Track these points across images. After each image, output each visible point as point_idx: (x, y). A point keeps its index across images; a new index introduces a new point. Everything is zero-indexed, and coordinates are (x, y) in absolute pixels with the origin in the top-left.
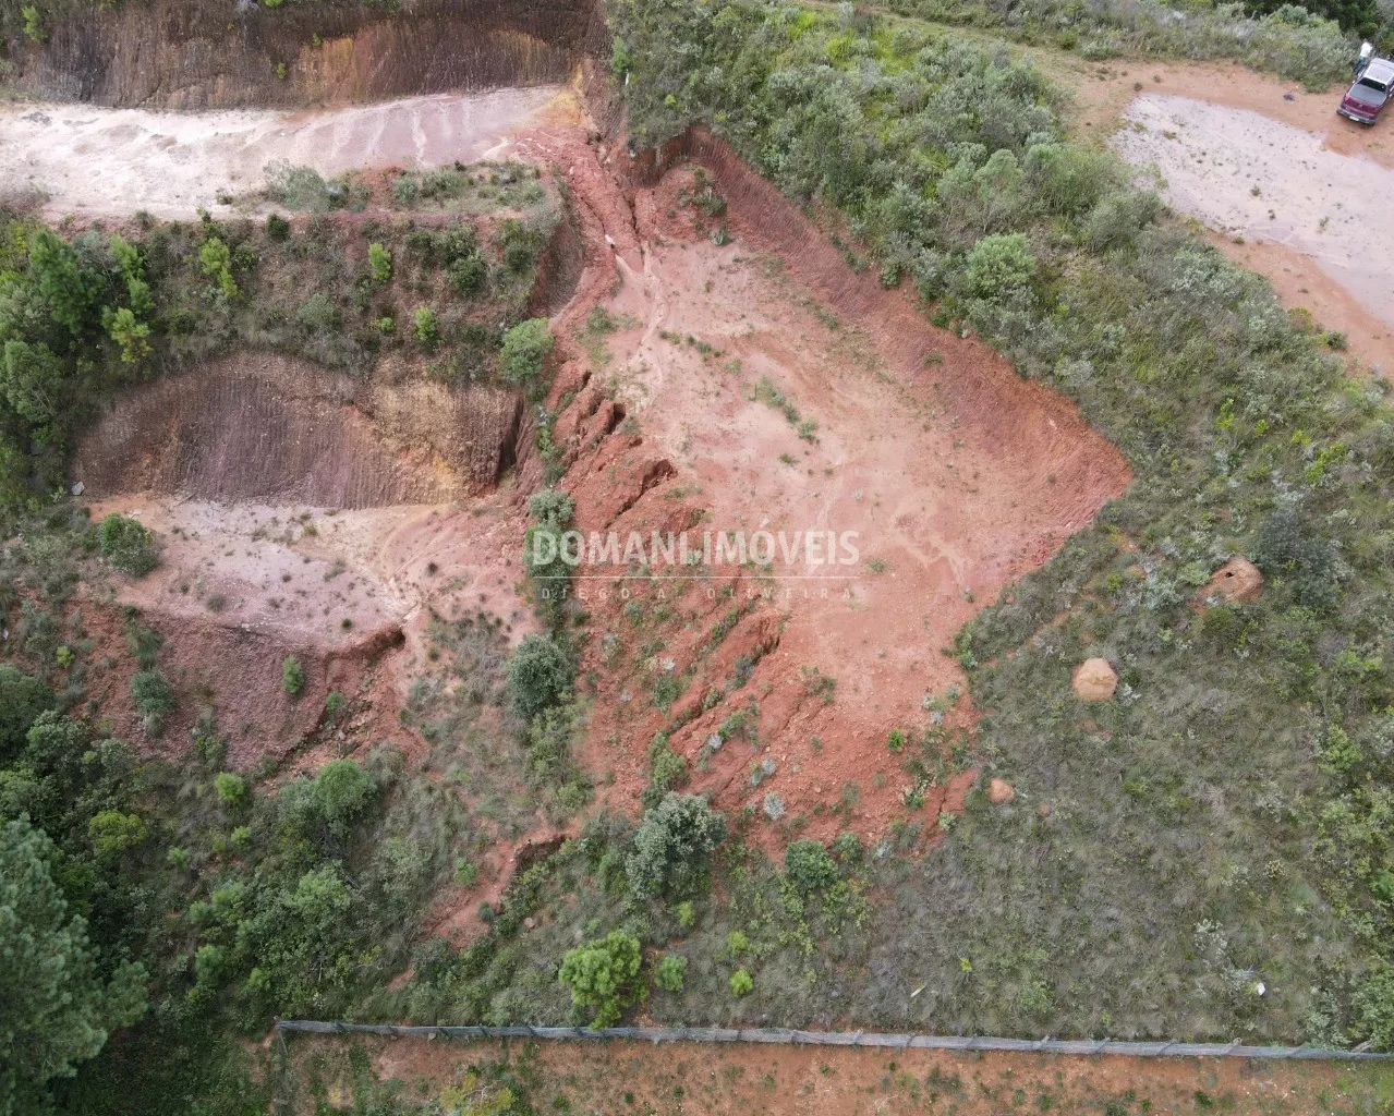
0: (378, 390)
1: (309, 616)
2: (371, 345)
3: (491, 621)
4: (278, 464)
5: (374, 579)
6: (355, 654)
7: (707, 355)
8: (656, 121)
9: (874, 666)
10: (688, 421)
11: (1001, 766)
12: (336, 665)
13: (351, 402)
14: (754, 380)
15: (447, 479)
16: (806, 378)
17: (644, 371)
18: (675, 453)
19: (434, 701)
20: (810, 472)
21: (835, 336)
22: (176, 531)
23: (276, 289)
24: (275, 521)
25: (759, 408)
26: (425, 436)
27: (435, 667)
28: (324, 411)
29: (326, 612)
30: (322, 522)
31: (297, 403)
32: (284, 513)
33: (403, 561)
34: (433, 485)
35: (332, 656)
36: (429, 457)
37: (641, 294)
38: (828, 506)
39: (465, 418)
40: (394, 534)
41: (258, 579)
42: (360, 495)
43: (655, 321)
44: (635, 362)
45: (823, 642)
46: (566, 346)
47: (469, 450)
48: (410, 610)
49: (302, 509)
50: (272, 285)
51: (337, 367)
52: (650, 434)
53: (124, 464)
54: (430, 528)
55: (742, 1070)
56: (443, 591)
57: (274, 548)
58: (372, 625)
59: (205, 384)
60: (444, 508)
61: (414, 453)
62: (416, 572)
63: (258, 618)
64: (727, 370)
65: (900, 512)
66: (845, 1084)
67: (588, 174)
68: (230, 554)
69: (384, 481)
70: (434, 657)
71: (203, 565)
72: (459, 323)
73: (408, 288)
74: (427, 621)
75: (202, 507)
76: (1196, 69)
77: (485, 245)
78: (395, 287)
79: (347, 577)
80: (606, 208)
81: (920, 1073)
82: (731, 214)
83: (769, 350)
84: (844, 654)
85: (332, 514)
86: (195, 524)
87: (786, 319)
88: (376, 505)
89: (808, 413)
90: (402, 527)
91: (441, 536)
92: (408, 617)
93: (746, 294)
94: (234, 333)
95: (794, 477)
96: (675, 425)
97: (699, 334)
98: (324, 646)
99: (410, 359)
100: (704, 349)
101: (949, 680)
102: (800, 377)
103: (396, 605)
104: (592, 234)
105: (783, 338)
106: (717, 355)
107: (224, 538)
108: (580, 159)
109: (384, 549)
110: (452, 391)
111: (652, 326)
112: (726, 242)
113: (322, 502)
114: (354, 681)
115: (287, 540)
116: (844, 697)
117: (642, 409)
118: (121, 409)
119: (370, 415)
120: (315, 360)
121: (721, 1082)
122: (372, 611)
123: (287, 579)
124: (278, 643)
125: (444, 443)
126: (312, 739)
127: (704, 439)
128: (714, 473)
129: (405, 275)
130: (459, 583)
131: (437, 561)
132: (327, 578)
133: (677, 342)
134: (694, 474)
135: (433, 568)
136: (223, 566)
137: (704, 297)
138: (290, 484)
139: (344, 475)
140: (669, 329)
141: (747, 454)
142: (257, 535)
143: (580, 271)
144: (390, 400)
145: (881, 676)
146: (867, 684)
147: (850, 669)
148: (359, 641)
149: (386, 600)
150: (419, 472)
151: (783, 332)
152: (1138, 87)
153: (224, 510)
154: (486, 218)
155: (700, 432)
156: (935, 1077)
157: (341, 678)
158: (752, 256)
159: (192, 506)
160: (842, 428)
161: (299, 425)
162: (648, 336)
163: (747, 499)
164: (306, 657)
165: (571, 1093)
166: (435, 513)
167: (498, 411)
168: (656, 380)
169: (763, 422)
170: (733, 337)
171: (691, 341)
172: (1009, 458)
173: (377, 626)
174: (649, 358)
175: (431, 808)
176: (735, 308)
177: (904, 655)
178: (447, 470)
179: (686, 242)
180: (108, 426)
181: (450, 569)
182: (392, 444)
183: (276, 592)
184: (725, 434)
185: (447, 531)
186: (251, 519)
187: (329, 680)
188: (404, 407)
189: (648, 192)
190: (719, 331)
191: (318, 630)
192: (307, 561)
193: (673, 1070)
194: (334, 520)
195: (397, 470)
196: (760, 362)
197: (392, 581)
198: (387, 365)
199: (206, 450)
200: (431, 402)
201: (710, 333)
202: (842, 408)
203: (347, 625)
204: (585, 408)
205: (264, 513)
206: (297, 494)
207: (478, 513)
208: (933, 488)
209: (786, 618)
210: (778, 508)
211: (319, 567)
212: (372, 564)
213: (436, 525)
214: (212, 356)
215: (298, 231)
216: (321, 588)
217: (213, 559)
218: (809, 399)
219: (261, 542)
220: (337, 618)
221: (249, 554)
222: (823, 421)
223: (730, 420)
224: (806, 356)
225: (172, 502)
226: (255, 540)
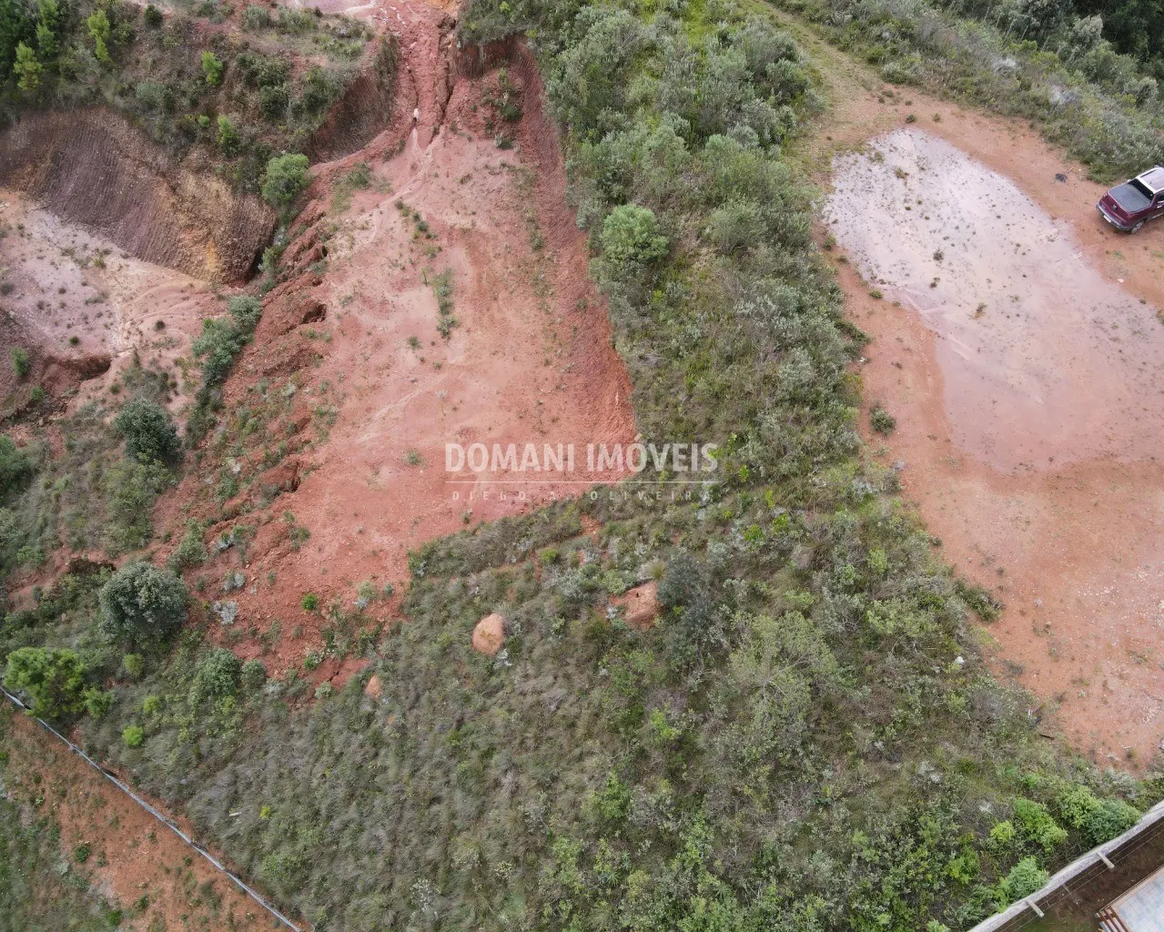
0: (184, 172)
1: (56, 324)
2: (188, 133)
3: (169, 382)
4: (104, 205)
5: (118, 317)
6: (69, 365)
7: (420, 233)
8: (485, 22)
9: (348, 538)
10: (366, 281)
11: (385, 669)
12: (54, 368)
13: (163, 175)
14: (441, 268)
15: (211, 262)
16: (484, 282)
17: (363, 228)
18: (335, 302)
19: (92, 423)
20: (422, 360)
21: (534, 257)
22: (21, 228)
23: (140, 66)
24: (85, 247)
25: (426, 292)
26: (207, 222)
27: (111, 398)
28: (144, 175)
29: (69, 326)
30: (113, 261)
31: (128, 161)
32: (96, 243)
33: (146, 311)
34: (201, 263)
35: (51, 360)
36: (205, 239)
37: (408, 167)
38: (418, 392)
39: (239, 218)
40: (155, 289)
41: (44, 283)
42: (150, 251)
44: (362, 219)
45: (326, 500)
46: (320, 187)
47: (234, 245)
48: (125, 350)
49: (109, 245)
50: (138, 62)
51: (159, 143)
52: (330, 281)
53: (16, 167)
54: (182, 295)
55: (106, 803)
56: (156, 345)
57: (71, 265)
58: (93, 349)
59: (75, 124)
60: (200, 284)
61: (196, 233)
62: (148, 325)
63: (25, 311)
64: (426, 252)
65: (468, 423)
66: (158, 854)
67: (424, 52)
68: (41, 258)
69: (168, 246)
70: (115, 390)
71: (19, 259)
72: (253, 139)
73: (230, 98)
74: (129, 364)
75: (47, 217)
76: (986, 121)
77: (295, 82)
78: (222, 94)
79: (102, 307)
80: (426, 86)
81: (201, 878)
82: (523, 124)
83: (472, 249)
84: (333, 516)
85: (126, 257)
86: (36, 228)
88: (157, 262)
89: (461, 311)
90: (164, 286)
91: (185, 304)
92: (121, 354)
93: (492, 196)
94: (98, 91)
95: (409, 358)
96: (353, 280)
97: (429, 216)
98: (50, 350)
99: (213, 156)
100: (422, 228)
101: (397, 577)
102: (479, 280)
103: (118, 343)
104: (402, 103)
105: (491, 243)
106: (428, 237)
107: (45, 245)
108: (425, 38)
109: (141, 297)
110: (234, 192)
111: (396, 197)
112: (504, 146)
113: (123, 246)
114: (64, 386)
115: (83, 264)
116: (309, 552)
117: (338, 258)
118: (23, 124)
119: (174, 189)
120: (145, 132)
121: (91, 801)
122: (99, 338)
123: (62, 291)
124: (24, 335)
125: (218, 232)
126: (19, 417)
127: (366, 301)
128: (352, 329)
129: (231, 86)
130: (171, 344)
131: (167, 321)
132: (87, 303)
133: (406, 215)
134: (337, 323)
135: (160, 325)
136: (31, 265)
137: (455, 186)
138: (107, 224)
139: (143, 230)
140: (407, 202)
141: (386, 325)
142: (67, 252)
143: (378, 132)
144: (190, 184)
145: (349, 547)
146: (331, 549)
147: (329, 530)
148: (76, 356)
149: (115, 335)
150: (194, 249)
151: (495, 238)
152: (911, 120)
153: (59, 225)
154: (303, 59)
155: (366, 293)
156: (208, 889)
157: (54, 379)
158: (518, 165)
159: (43, 214)
160: (478, 335)
161: (125, 179)
162: (390, 201)
163: (360, 360)
164: (35, 352)
165: (15, 754)
166: (191, 285)
167: (262, 222)
168: (364, 240)
169: (420, 305)
170: (452, 227)
171: (417, 217)
172: (586, 415)
173: (95, 351)
174: (376, 219)
175: (42, 500)
176: (472, 204)
177: (378, 539)
178: (215, 255)
179: (475, 136)
180: (13, 134)
181: (172, 332)
182: (183, 219)
183: (48, 298)
184: (384, 302)
185: (192, 302)
186: (71, 239)
187: (45, 377)
188: (198, 193)
189: (468, 84)
190: (445, 218)
191: (55, 337)
192: (84, 284)
193: (71, 775)
194: (123, 261)
195: (179, 241)
196: (458, 256)
197: (128, 324)
198: (196, 155)
199: (64, 175)
200: (218, 196)
201: (438, 217)
202: (492, 317)
203: (75, 341)
204: (307, 242)
205: (83, 237)
206: (111, 233)
207: (221, 298)
208: (513, 415)
209: (314, 469)
210: (377, 379)
211: (90, 292)
212: (125, 305)
213: (187, 294)
214: (83, 104)
215: (167, 25)
216: (79, 308)
217: (28, 257)
218: (471, 300)
219: (66, 258)
220: (72, 333)
221: (53, 263)
222: (468, 323)
223: (397, 293)
224: (498, 264)
225: (32, 206)
226: (63, 255)
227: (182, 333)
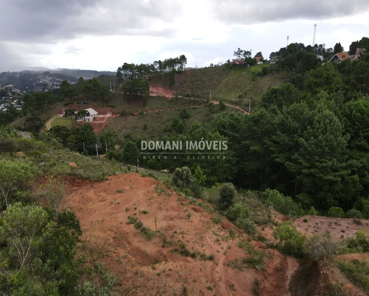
7: (183, 250)
10: (190, 223)
14: (155, 240)
16: (126, 243)
43: (220, 268)
44: (225, 245)
64: (170, 244)
87: (129, 275)
89: (130, 228)
95: (143, 208)
96: (196, 223)
97: (188, 262)
100: (185, 253)
102: (129, 243)
105: (134, 262)
106: (176, 250)
117: (213, 226)
127: (181, 218)
128: (176, 209)
133: (202, 256)
134: (185, 209)
140: (210, 263)
141: (162, 214)
155: (183, 220)
160: (116, 224)
168: (209, 238)
170: (166, 261)
171: (193, 256)
176: (164, 280)
190: (175, 264)
201: (182, 263)
218: (127, 233)
222: (123, 226)
223: (170, 224)
224: (122, 253)
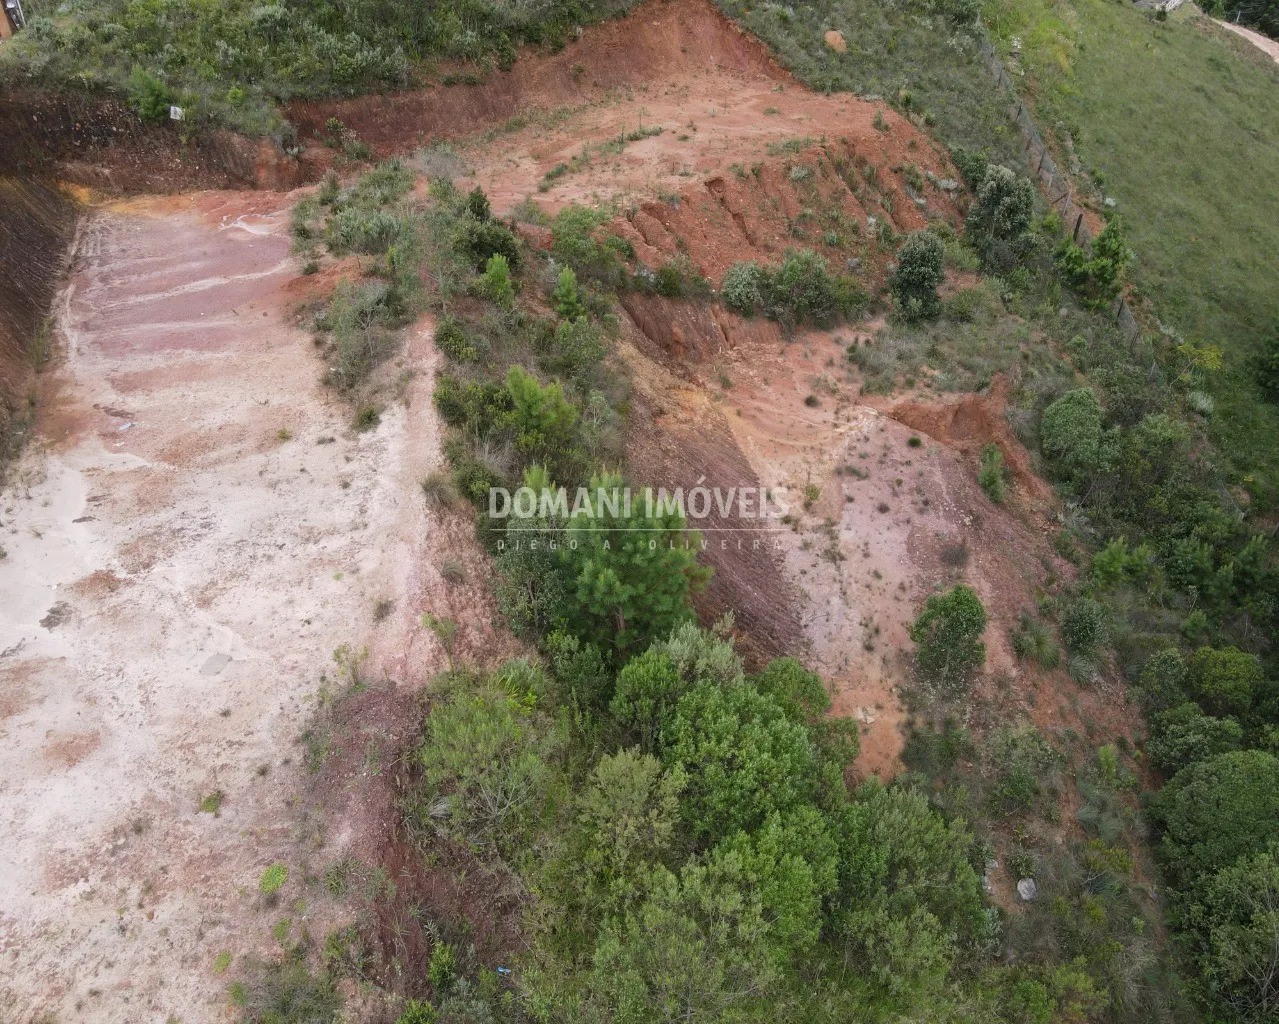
1: (922, 475)
15: (698, 397)
22: (869, 648)
29: (908, 463)
32: (789, 541)
33: (810, 426)
34: (707, 409)
40: (777, 441)
41: (899, 536)
48: (867, 413)
56: (835, 393)
57: (845, 536)
60: (729, 408)
63: (950, 515)
68: (878, 576)
70: (910, 384)
71: (906, 597)
75: (816, 633)
79: (854, 462)
90: (765, 435)
92: (876, 413)
103: (868, 422)
107: (854, 590)
115: (828, 528)
122: (887, 434)
123: (883, 509)
130: (821, 384)
132: (866, 478)
135: (810, 404)
142: (834, 556)
186: (813, 572)
191: (933, 466)
192: (850, 500)
197: (840, 430)
203: (913, 445)
205: (795, 562)
211: (849, 486)
212: (826, 448)
216: (880, 479)
217: (892, 589)
219: (843, 552)
220: (912, 454)
221: (866, 555)
225: (826, 673)
226: (842, 558)
227: (798, 386)
